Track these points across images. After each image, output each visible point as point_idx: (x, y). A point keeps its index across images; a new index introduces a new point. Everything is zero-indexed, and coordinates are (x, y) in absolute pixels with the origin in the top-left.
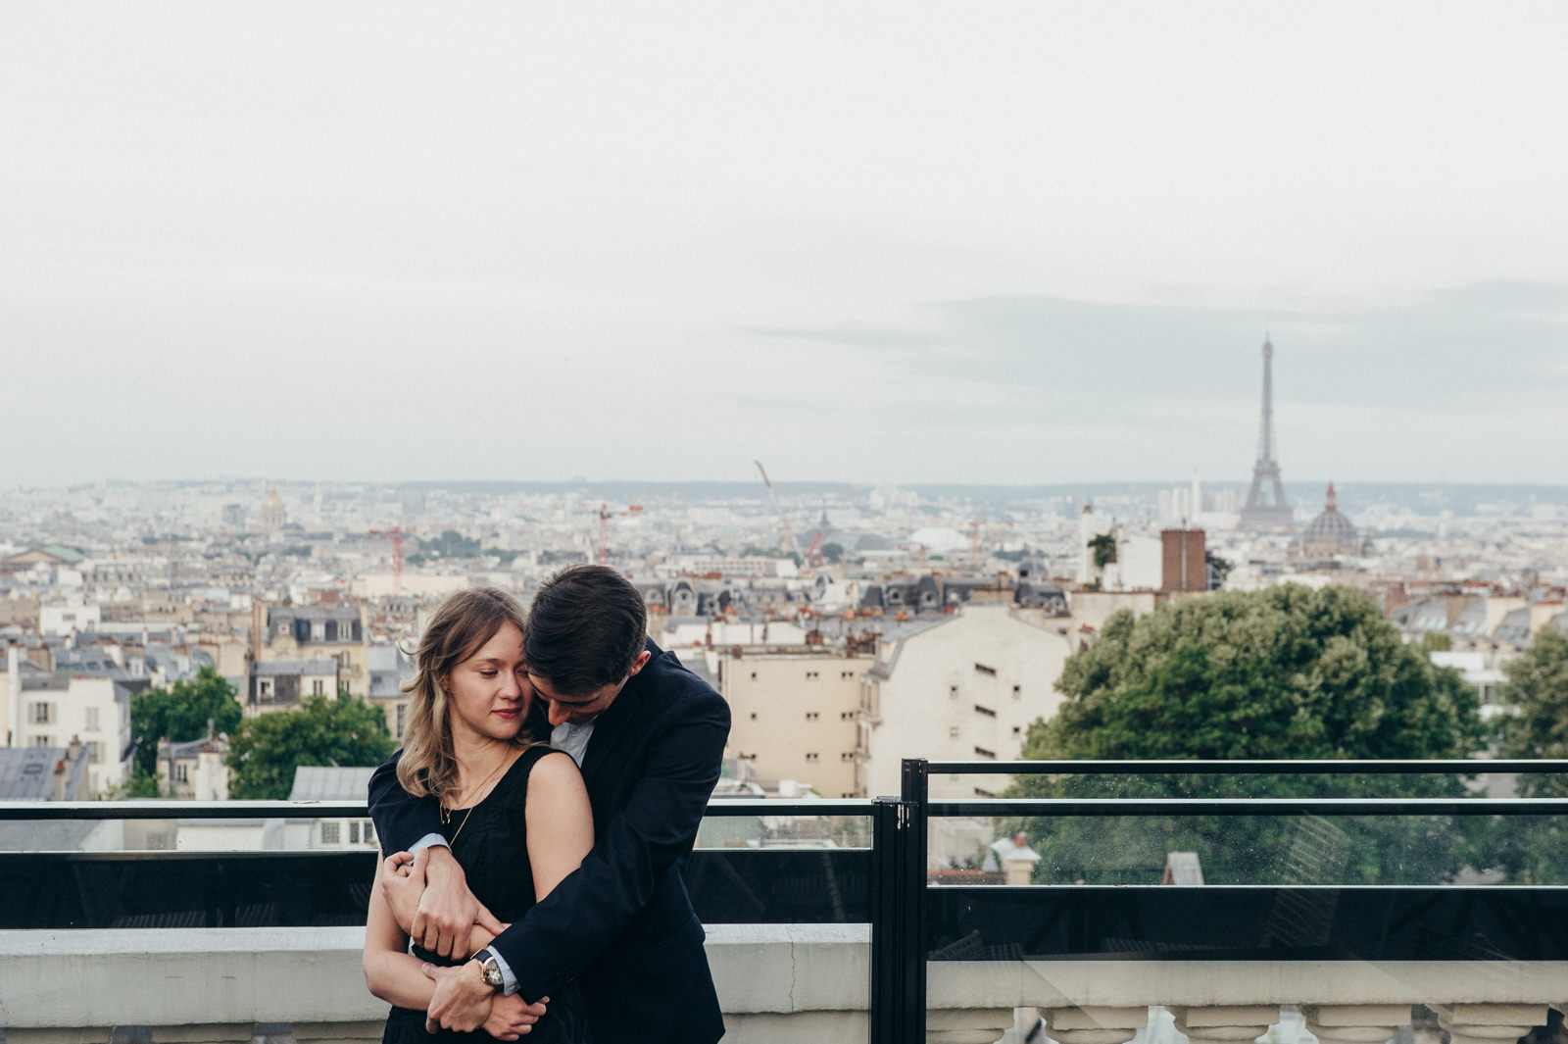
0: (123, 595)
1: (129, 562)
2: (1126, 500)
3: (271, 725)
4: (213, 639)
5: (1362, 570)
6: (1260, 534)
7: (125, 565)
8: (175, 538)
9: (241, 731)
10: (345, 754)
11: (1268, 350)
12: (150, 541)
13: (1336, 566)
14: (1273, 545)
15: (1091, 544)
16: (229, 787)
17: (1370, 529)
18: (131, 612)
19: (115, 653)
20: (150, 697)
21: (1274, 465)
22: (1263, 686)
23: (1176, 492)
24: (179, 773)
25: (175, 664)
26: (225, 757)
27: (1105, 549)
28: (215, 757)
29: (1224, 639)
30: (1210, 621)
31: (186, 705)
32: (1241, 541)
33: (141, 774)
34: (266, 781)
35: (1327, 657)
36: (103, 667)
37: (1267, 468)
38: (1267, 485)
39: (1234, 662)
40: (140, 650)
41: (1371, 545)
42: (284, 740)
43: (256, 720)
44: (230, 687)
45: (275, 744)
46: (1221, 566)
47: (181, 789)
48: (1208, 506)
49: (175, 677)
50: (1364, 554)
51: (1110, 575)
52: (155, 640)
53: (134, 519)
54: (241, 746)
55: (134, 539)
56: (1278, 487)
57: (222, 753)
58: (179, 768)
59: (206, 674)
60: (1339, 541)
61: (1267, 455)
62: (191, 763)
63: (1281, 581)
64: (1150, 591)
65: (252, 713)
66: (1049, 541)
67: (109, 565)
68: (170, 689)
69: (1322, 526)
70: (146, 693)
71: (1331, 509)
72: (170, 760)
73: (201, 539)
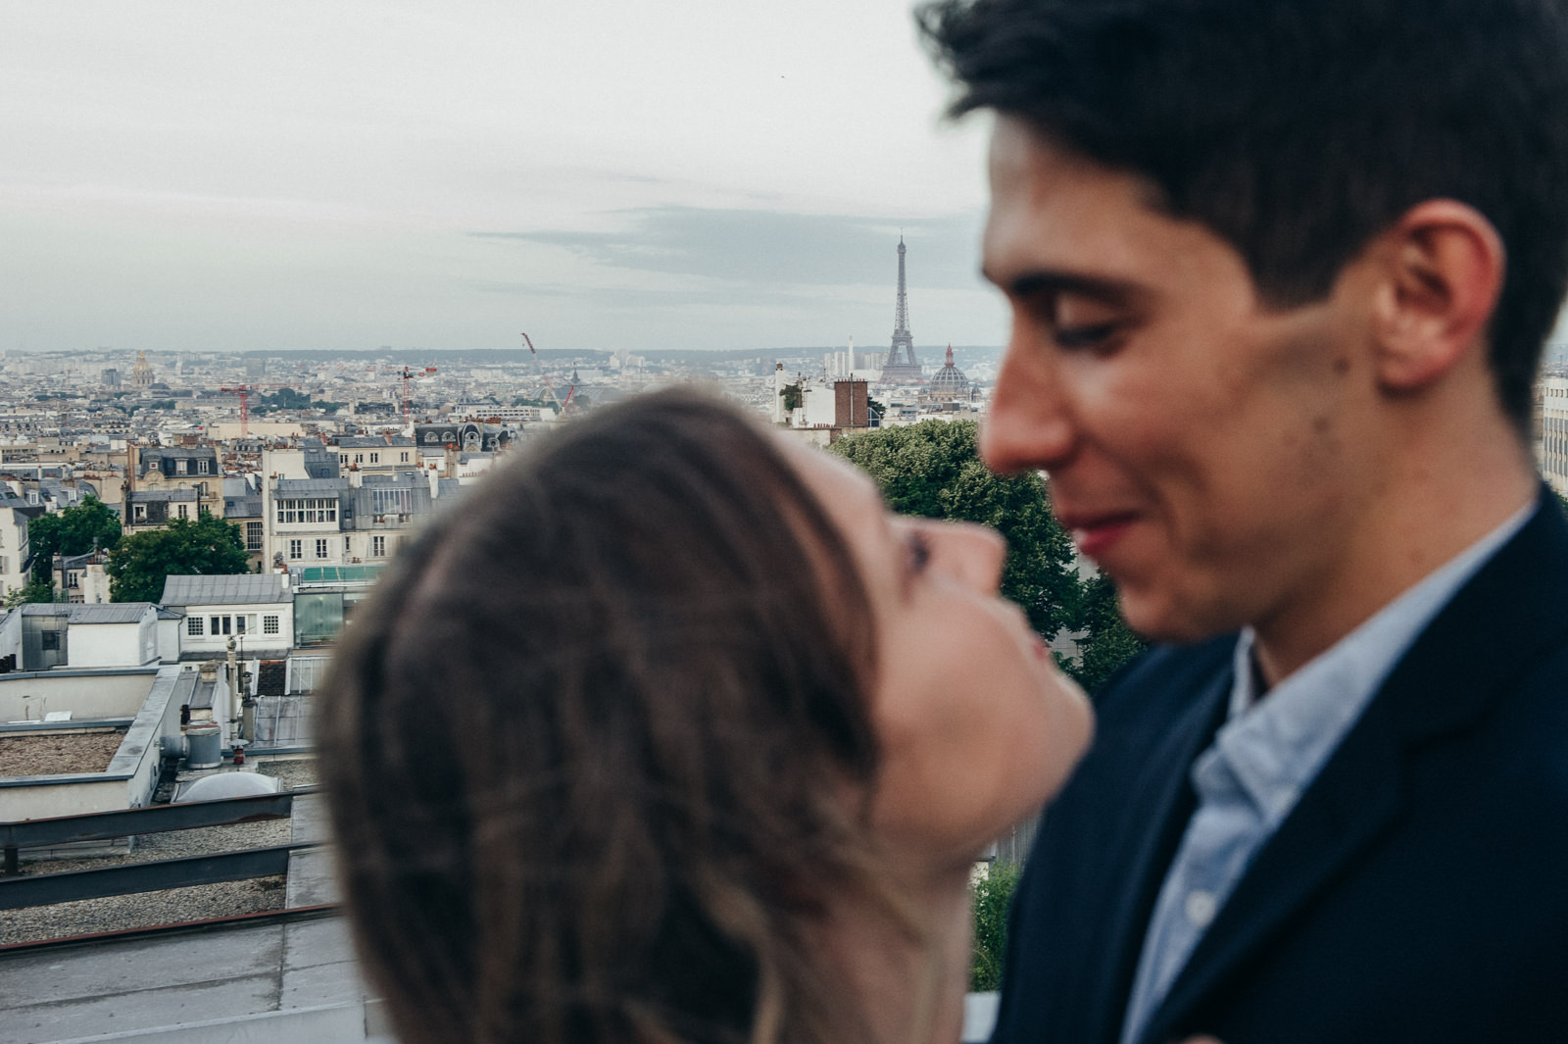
0: (22, 441)
1: (27, 414)
2: (799, 361)
3: (145, 542)
4: (96, 474)
5: (976, 410)
6: (898, 385)
7: (23, 417)
8: (64, 396)
9: (120, 546)
10: (206, 564)
11: (902, 247)
12: (43, 398)
13: (956, 407)
14: (907, 392)
15: (782, 393)
16: (111, 590)
17: (976, 380)
18: (28, 454)
19: (15, 486)
20: (43, 520)
21: (907, 333)
22: (921, 498)
23: (836, 354)
24: (71, 580)
25: (65, 493)
26: (107, 566)
27: (793, 397)
28: (99, 567)
29: (889, 463)
30: (878, 450)
31: (73, 527)
32: (885, 390)
33: (37, 581)
34: (141, 585)
35: (964, 476)
36: (5, 497)
37: (902, 336)
38: (902, 349)
39: (897, 481)
40: (36, 483)
41: (979, 392)
42: (155, 554)
43: (132, 537)
44: (112, 512)
45: (149, 556)
46: (879, 408)
47: (72, 592)
48: (859, 365)
49: (64, 504)
50: (973, 398)
51: (797, 415)
52: (48, 476)
53: (29, 382)
54: (119, 558)
55: (30, 396)
56: (910, 349)
57: (105, 564)
58: (71, 575)
59: (89, 501)
60: (956, 389)
61: (902, 327)
62: (80, 572)
63: (919, 419)
64: (827, 427)
65: (129, 532)
66: (744, 392)
67: (9, 417)
68: (60, 514)
69: (943, 378)
70: (42, 517)
71: (950, 365)
72: (62, 570)
73: (85, 397)
